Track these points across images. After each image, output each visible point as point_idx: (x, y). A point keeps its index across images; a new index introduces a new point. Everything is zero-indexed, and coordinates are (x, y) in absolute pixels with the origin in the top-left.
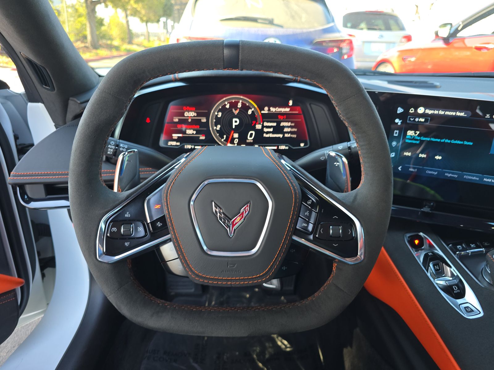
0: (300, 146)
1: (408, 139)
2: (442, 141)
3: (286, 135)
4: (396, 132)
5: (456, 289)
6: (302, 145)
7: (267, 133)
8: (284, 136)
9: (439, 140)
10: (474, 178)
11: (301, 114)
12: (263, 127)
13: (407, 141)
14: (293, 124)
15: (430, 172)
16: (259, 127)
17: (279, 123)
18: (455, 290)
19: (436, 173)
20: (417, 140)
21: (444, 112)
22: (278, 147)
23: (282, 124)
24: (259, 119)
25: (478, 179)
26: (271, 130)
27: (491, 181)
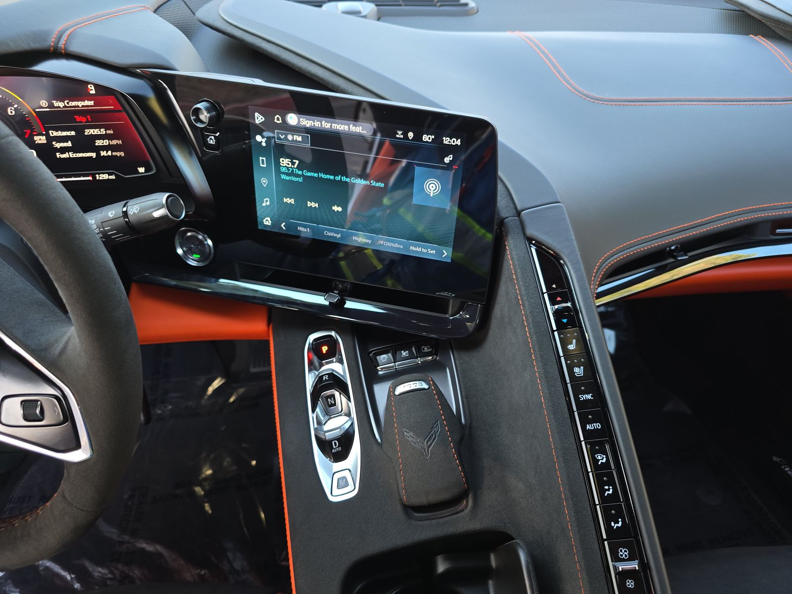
0: (138, 172)
1: (284, 173)
2: (338, 178)
3: (103, 153)
4: (263, 160)
5: (336, 445)
6: (141, 170)
7: (63, 150)
8: (98, 154)
9: (332, 177)
10: (396, 245)
11: (120, 111)
12: (50, 139)
13: (283, 177)
14: (110, 132)
15: (329, 234)
16: (41, 140)
17: (80, 130)
18: (334, 447)
19: (339, 236)
20: (298, 176)
21: (330, 124)
22: (94, 176)
23: (88, 132)
24: (37, 125)
25: (401, 247)
26: (69, 144)
27: (422, 250)
